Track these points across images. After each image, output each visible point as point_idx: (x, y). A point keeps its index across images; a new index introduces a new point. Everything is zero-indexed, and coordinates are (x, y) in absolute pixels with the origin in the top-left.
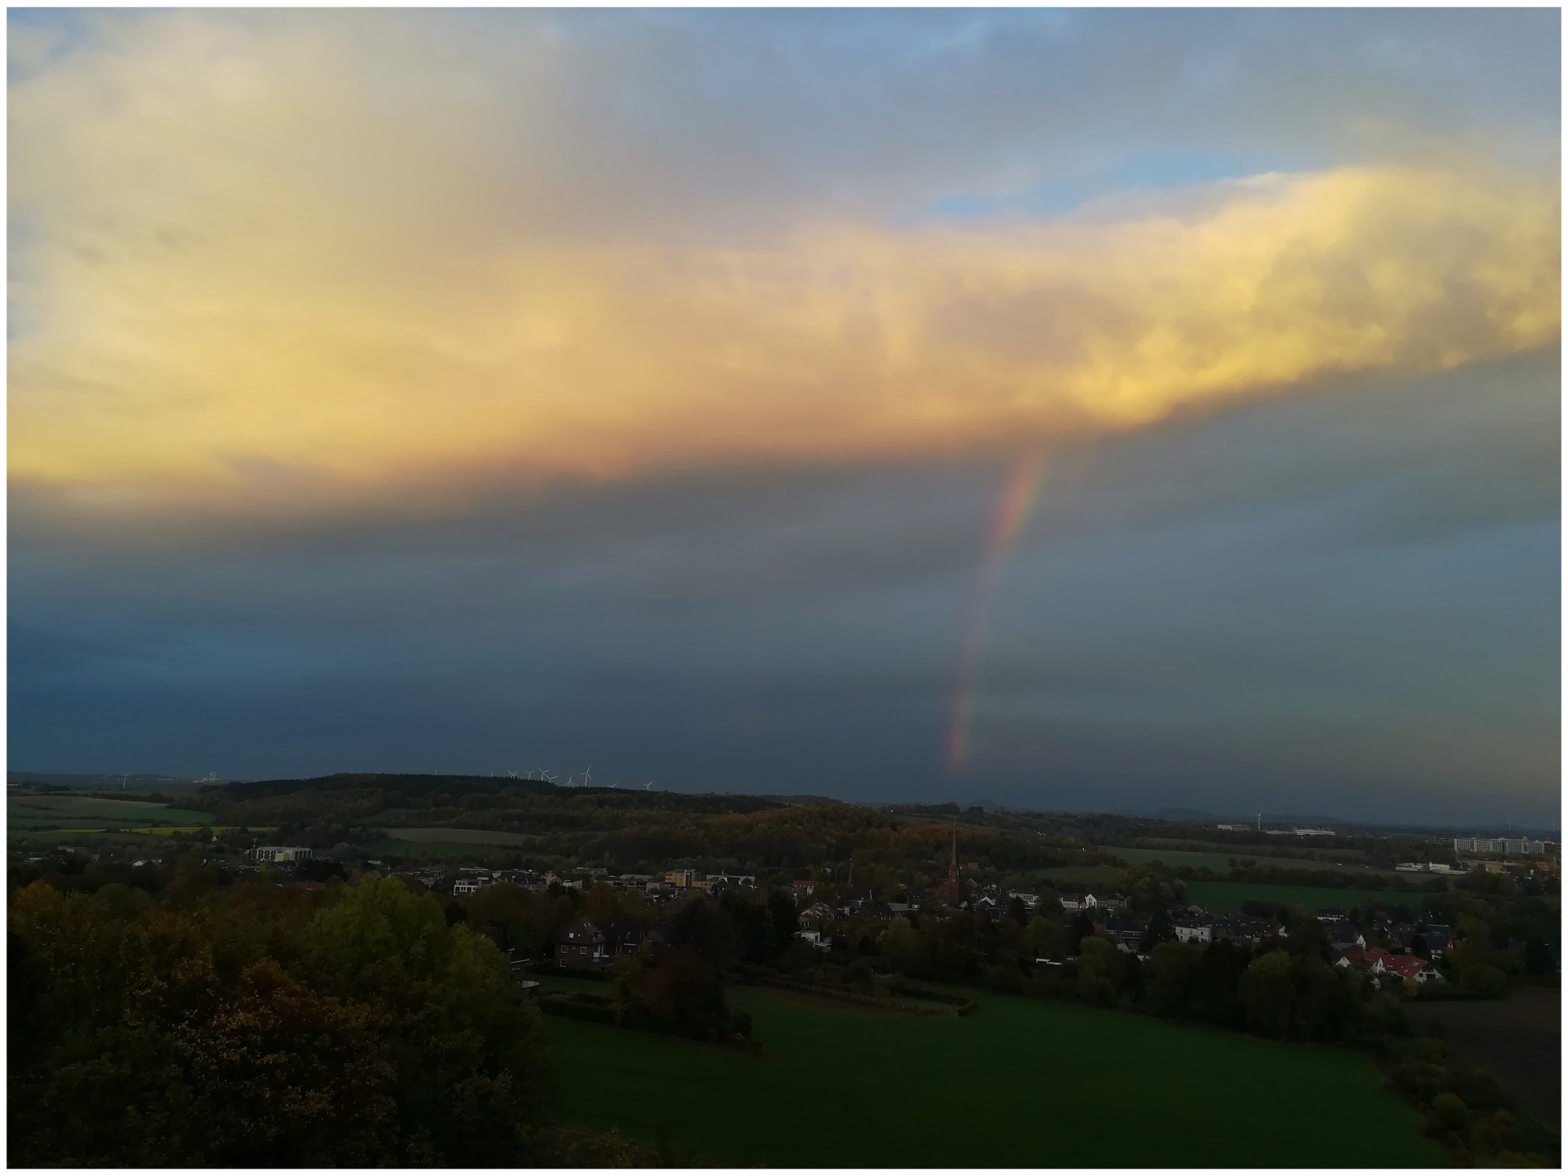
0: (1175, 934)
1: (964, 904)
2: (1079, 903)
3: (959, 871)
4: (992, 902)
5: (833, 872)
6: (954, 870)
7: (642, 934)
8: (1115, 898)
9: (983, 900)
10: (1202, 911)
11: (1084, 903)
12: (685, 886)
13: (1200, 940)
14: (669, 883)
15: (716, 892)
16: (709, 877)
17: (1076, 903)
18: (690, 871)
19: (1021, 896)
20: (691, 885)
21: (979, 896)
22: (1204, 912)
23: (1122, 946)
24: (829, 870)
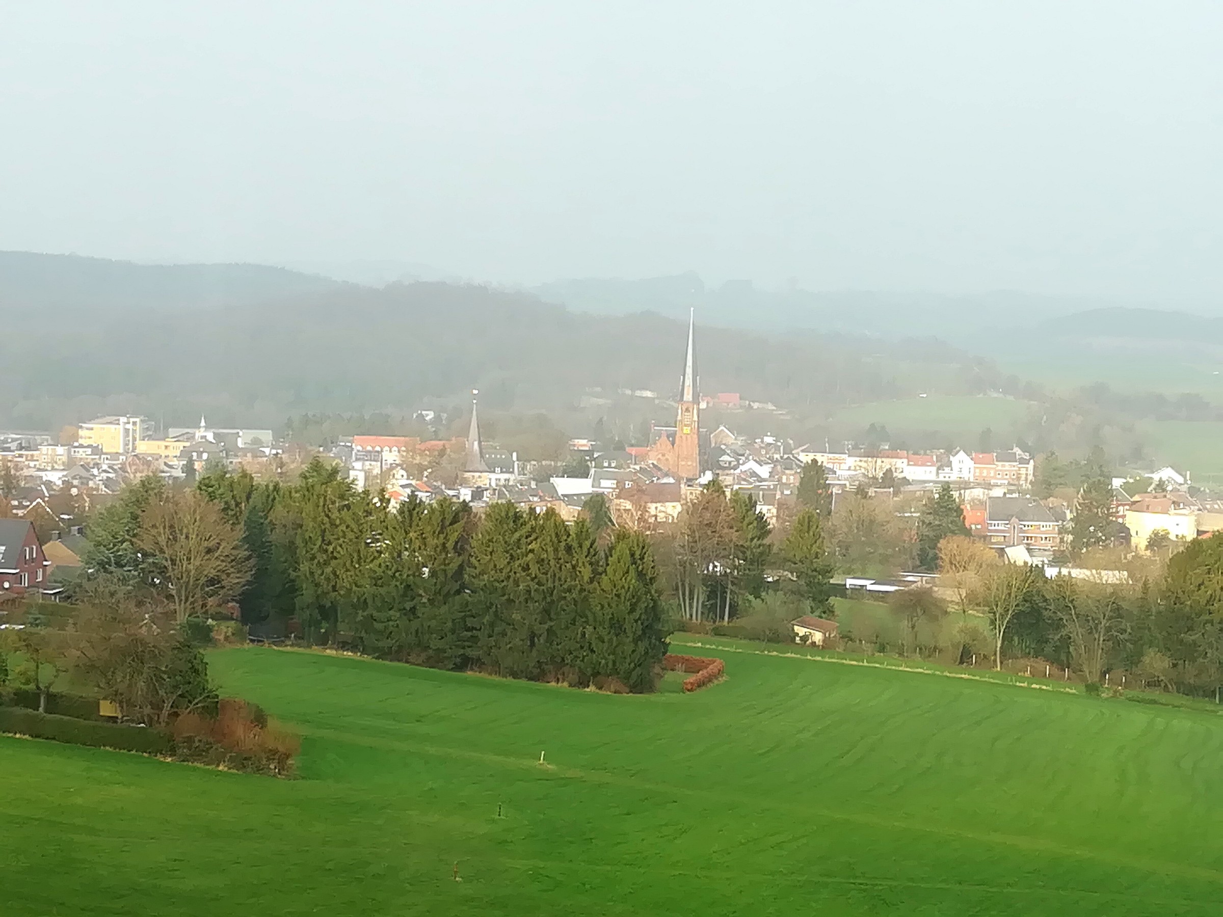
0: (1123, 525)
1: (708, 477)
2: (938, 469)
3: (699, 410)
4: (764, 471)
5: (437, 419)
6: (687, 410)
7: (31, 550)
8: (1012, 458)
9: (743, 468)
10: (1180, 480)
11: (947, 469)
12: (121, 451)
13: (1172, 537)
14: (89, 446)
15: (191, 462)
16: (173, 432)
17: (934, 469)
18: (132, 420)
19: (821, 458)
20: (134, 449)
21: (738, 460)
22: (1186, 480)
23: (1018, 555)
24: (430, 416)
